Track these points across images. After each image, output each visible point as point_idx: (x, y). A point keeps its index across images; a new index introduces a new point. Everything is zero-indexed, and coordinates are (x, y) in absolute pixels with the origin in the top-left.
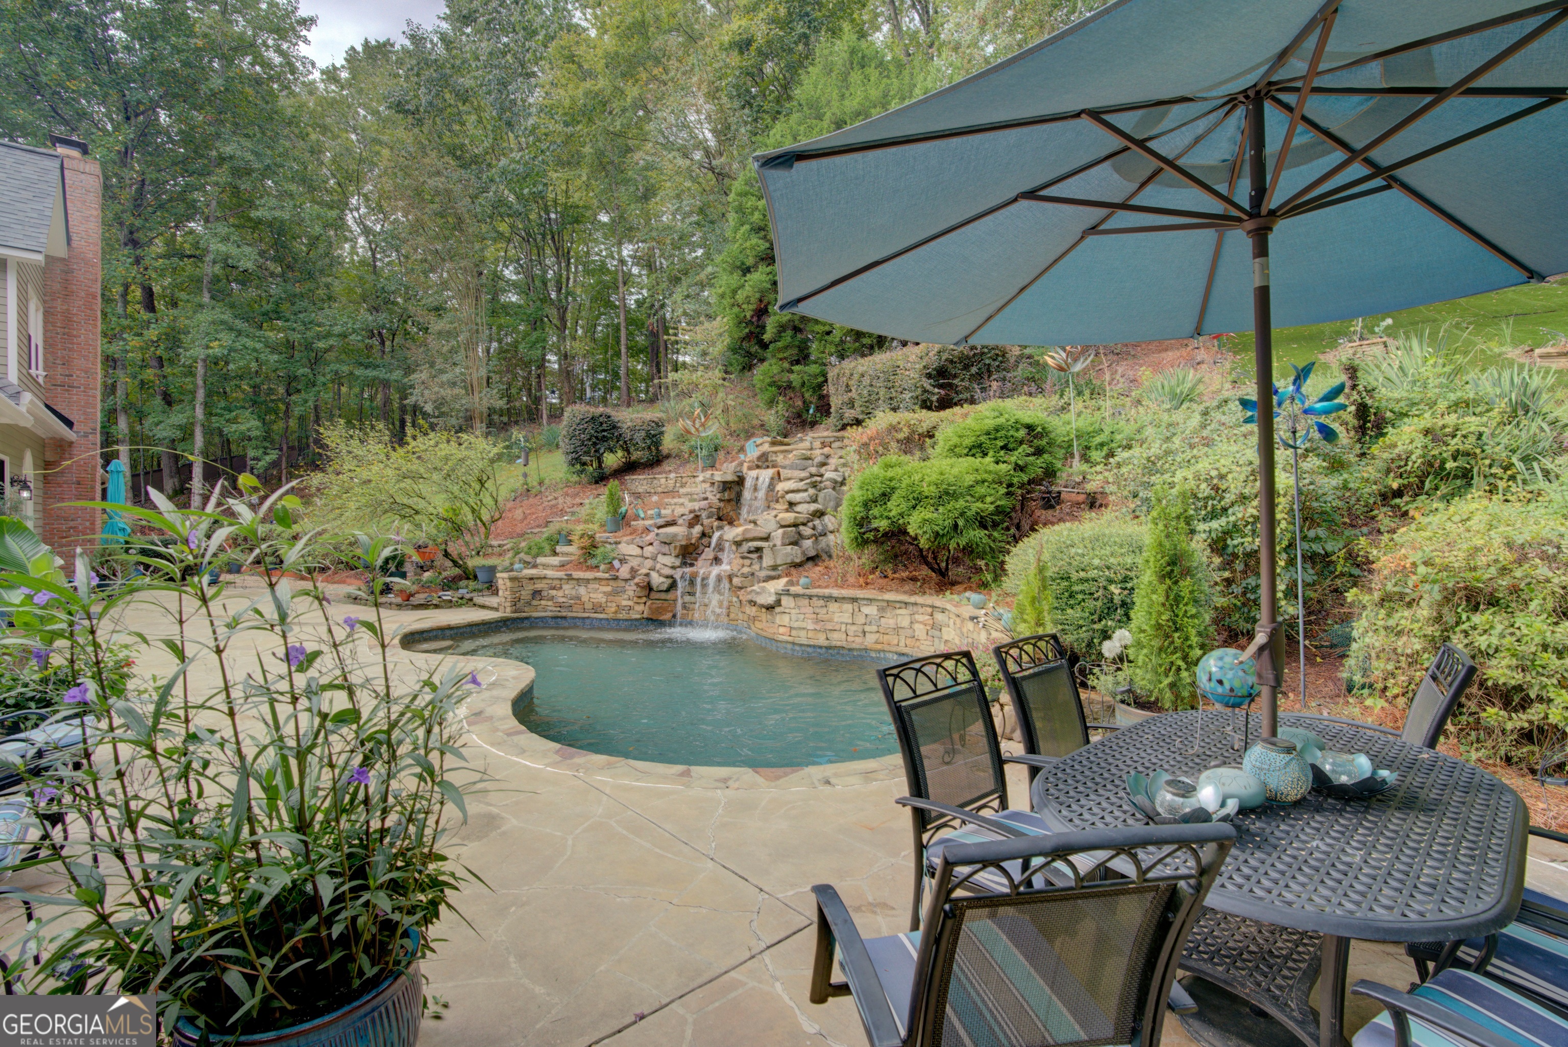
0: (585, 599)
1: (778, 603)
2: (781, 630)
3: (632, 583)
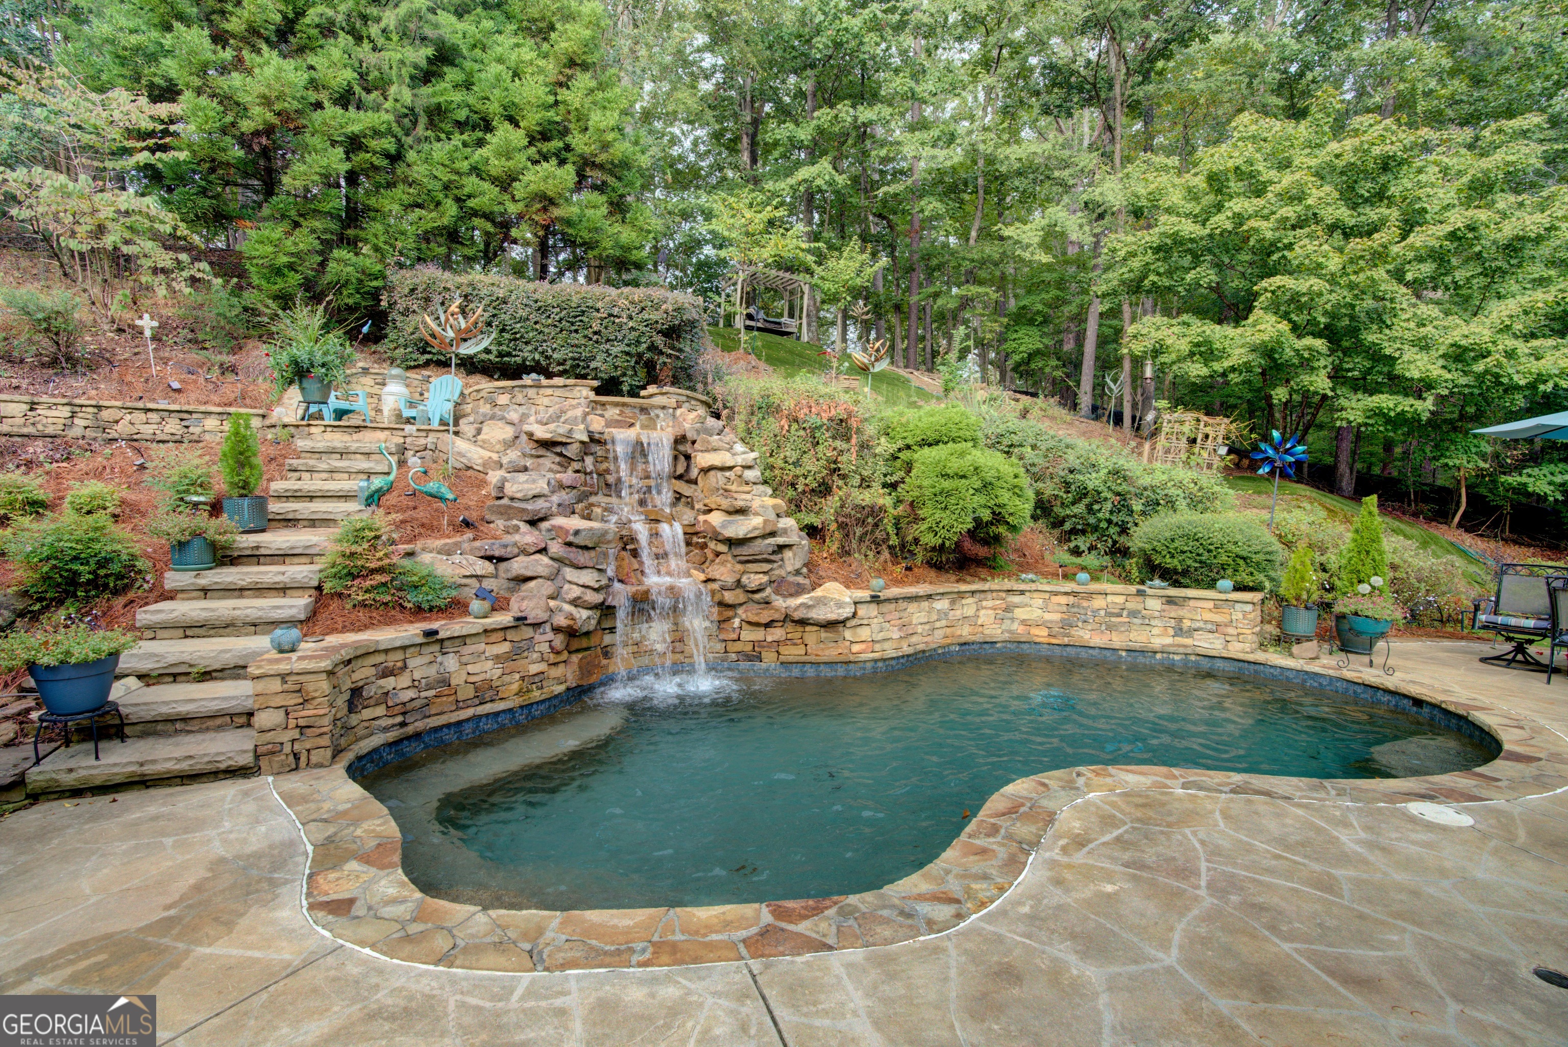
1: (854, 615)
2: (856, 648)
3: (548, 627)
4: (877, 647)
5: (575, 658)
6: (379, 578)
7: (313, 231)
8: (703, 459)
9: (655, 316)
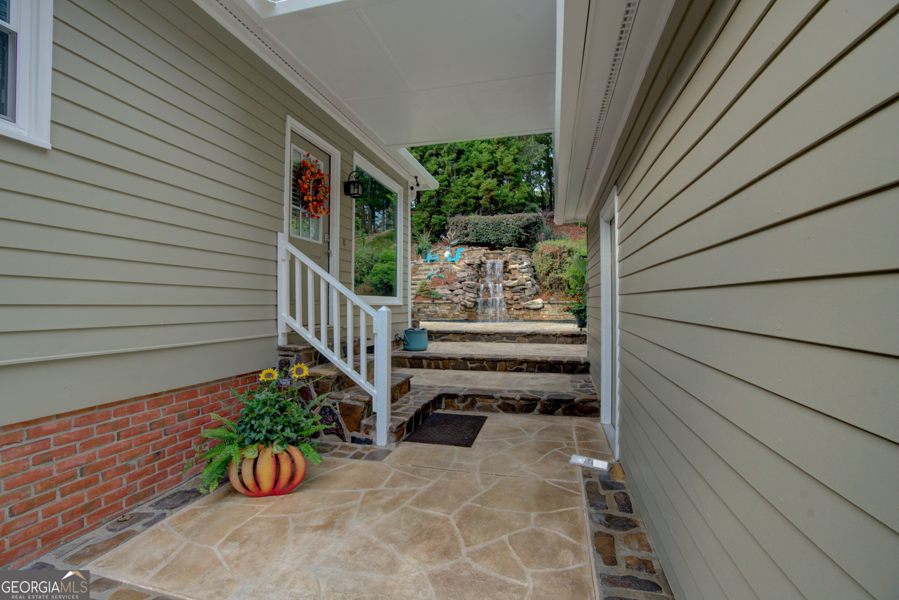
0: (439, 312)
1: (543, 307)
2: (544, 317)
3: (460, 304)
4: (551, 317)
5: (467, 313)
6: (426, 292)
7: (428, 211)
8: (511, 266)
9: (520, 223)
